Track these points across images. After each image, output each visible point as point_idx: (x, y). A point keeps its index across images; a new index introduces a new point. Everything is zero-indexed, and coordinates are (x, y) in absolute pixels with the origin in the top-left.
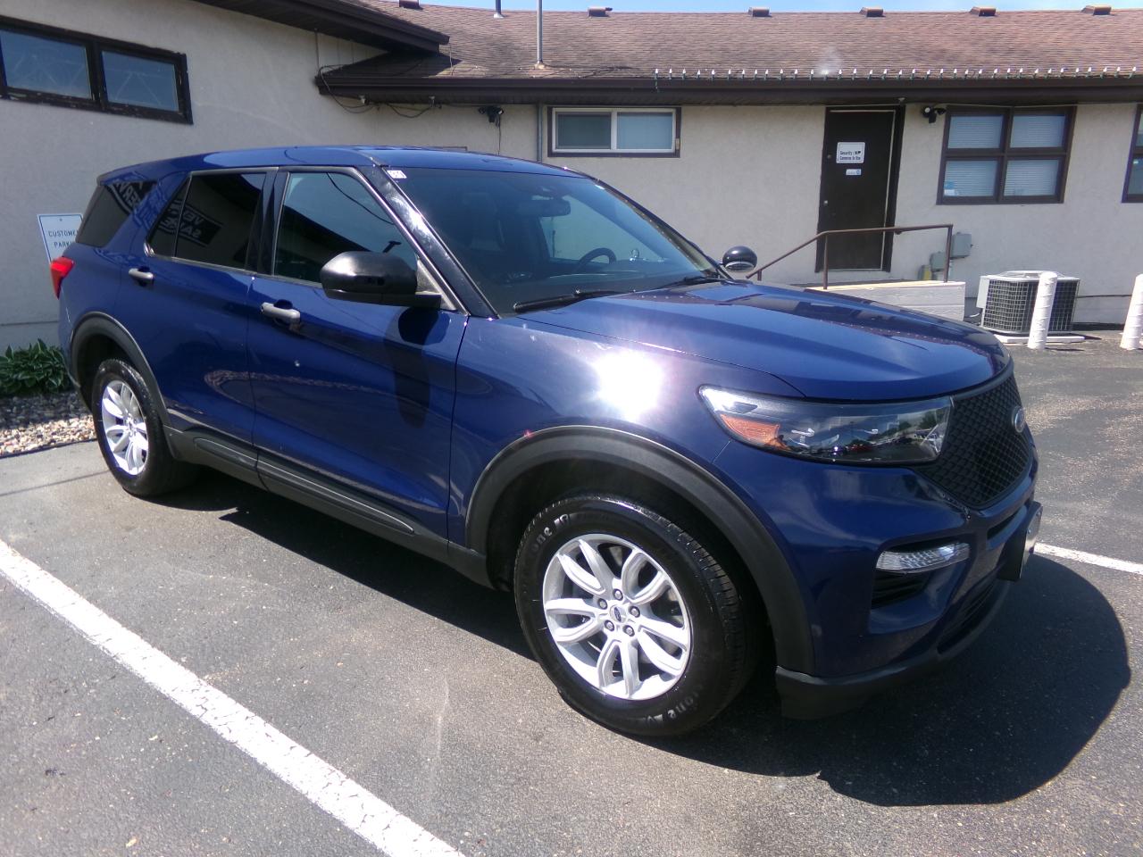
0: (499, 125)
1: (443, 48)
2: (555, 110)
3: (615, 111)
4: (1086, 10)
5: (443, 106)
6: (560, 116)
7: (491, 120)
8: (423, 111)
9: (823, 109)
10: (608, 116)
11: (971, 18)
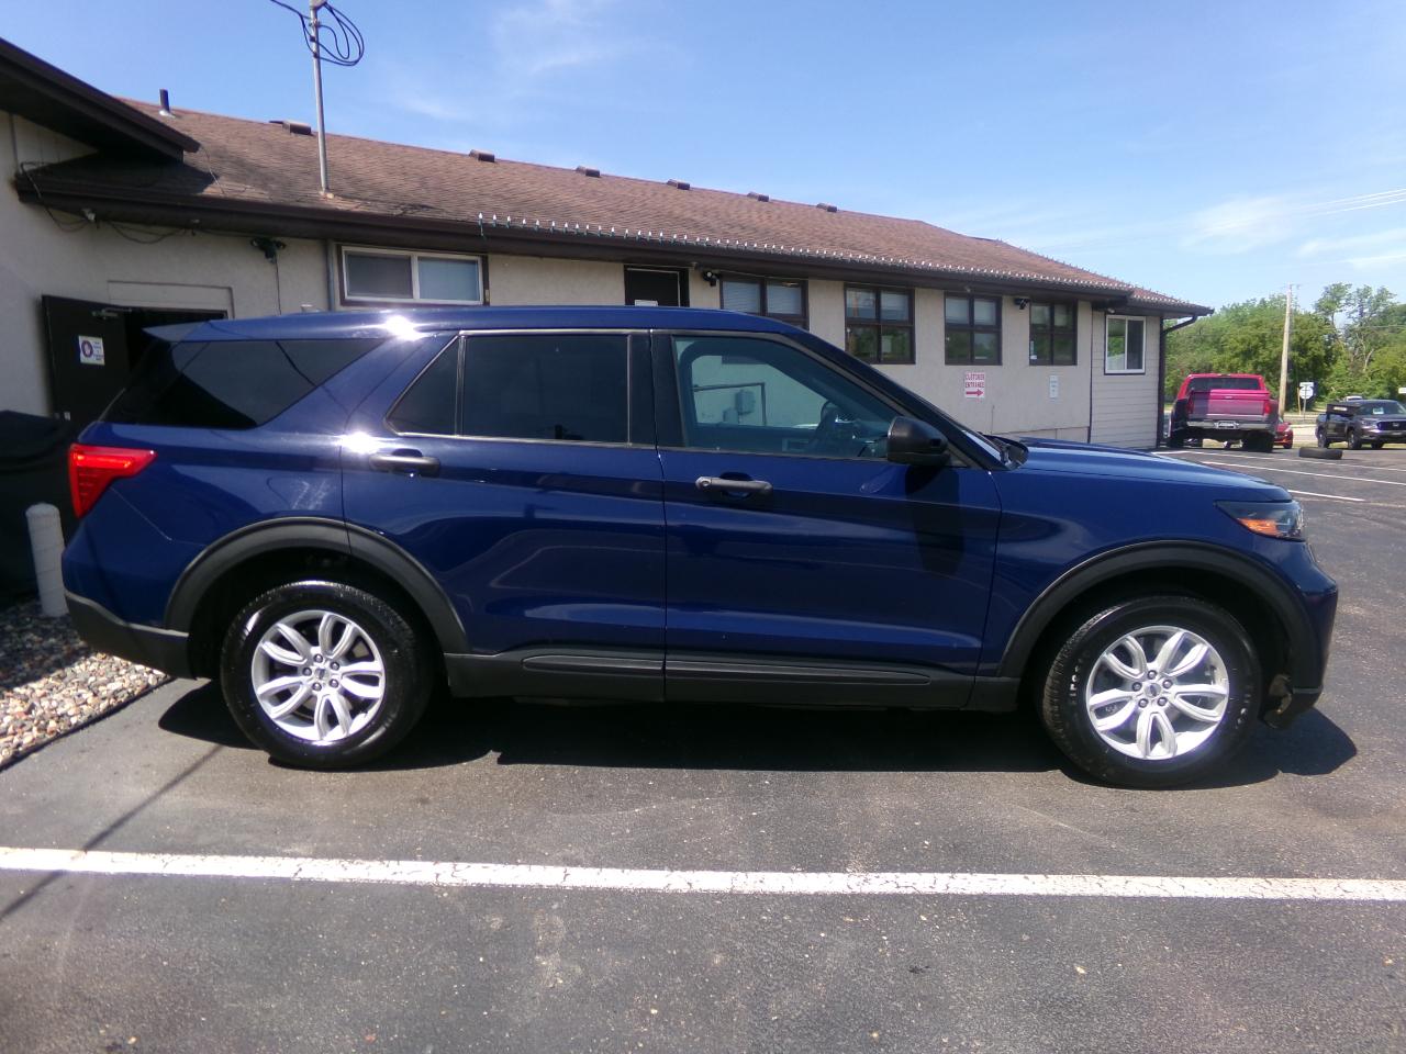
0: (274, 262)
1: (188, 157)
2: (344, 249)
3: (415, 255)
4: (819, 206)
5: (198, 233)
6: (350, 256)
7: (267, 256)
8: (164, 236)
9: (622, 265)
10: (408, 260)
11: (748, 201)
